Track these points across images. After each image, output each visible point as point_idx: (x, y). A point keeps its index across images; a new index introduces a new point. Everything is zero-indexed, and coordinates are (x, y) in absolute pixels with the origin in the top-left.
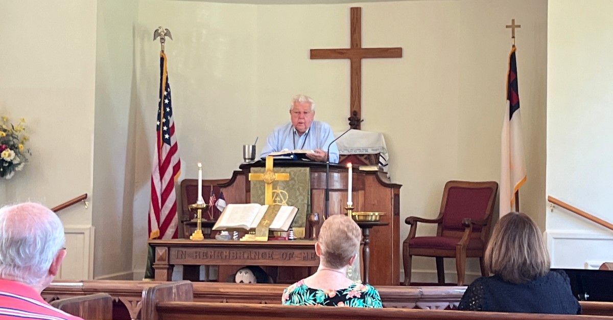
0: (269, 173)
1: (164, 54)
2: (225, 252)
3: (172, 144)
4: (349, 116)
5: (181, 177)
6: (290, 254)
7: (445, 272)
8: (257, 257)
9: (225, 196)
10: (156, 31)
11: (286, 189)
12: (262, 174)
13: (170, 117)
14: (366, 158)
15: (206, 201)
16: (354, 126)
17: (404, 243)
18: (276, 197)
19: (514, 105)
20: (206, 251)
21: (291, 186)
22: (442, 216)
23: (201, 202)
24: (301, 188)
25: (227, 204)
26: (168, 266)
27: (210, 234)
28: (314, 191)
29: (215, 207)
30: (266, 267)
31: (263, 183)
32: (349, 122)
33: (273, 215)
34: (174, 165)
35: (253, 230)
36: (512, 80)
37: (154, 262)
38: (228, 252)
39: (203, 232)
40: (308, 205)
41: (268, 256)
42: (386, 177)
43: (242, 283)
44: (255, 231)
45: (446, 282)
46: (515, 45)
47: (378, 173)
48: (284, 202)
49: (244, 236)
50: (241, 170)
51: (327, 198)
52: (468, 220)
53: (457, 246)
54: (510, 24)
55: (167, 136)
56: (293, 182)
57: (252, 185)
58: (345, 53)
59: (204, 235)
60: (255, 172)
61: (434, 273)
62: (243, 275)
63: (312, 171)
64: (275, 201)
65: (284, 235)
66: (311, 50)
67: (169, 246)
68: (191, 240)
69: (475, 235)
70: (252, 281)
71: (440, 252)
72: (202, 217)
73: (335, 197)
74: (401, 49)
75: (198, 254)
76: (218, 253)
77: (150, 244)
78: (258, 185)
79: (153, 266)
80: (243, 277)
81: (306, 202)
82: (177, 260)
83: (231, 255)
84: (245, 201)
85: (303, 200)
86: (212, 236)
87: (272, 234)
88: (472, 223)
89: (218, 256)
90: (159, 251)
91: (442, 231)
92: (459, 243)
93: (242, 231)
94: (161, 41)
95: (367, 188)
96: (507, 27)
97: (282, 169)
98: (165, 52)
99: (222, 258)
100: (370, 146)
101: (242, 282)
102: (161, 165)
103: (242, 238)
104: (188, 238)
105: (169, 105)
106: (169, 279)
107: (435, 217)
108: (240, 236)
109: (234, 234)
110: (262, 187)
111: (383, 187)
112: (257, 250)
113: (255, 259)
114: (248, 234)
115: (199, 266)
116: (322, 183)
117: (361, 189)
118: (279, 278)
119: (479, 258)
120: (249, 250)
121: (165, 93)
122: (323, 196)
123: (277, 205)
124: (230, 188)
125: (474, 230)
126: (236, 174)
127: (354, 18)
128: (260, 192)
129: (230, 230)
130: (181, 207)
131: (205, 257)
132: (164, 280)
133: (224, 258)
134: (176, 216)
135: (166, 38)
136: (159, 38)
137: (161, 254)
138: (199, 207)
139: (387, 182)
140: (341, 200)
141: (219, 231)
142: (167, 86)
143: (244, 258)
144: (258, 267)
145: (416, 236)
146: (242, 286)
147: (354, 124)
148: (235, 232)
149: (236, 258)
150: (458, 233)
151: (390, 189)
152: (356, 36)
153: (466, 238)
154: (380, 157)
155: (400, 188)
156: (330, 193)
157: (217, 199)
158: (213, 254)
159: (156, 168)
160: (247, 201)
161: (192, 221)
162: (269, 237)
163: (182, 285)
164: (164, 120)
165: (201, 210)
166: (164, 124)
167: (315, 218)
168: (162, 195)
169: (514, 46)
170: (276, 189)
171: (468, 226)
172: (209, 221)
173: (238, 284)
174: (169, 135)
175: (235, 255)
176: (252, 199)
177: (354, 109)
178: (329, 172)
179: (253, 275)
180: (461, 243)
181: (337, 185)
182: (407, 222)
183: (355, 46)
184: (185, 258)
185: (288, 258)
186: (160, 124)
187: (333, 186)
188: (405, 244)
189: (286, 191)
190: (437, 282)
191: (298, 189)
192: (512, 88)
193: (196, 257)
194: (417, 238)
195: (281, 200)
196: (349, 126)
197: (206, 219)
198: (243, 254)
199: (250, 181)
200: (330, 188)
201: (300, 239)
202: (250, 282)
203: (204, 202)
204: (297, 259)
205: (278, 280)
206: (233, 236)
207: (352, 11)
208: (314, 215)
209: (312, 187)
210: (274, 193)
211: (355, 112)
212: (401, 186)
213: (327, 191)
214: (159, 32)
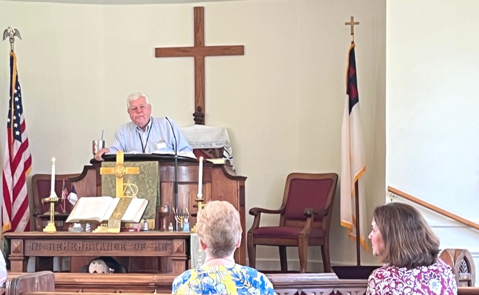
0: (120, 168)
1: (14, 54)
2: (78, 244)
3: (23, 140)
4: (194, 112)
5: (32, 172)
6: (142, 245)
7: (288, 260)
8: (110, 248)
9: (76, 190)
10: (5, 31)
11: (136, 183)
12: (113, 169)
13: (21, 114)
14: (210, 152)
15: (59, 194)
16: (199, 122)
17: (248, 233)
18: (126, 191)
19: (353, 100)
20: (60, 243)
21: (141, 179)
22: (284, 207)
23: (53, 196)
24: (150, 181)
25: (79, 198)
26: (23, 258)
27: (63, 227)
28: (163, 184)
29: (67, 200)
30: (118, 257)
31: (113, 177)
32: (194, 117)
33: (124, 208)
34: (25, 161)
35: (105, 222)
36: (351, 76)
37: (10, 254)
38: (81, 244)
39: (55, 225)
40: (158, 198)
41: (121, 247)
42: (231, 169)
43: (95, 274)
44: (107, 223)
45: (289, 269)
46: (354, 41)
47: (225, 166)
48: (134, 195)
49: (97, 228)
50: (91, 165)
51: (176, 191)
52: (309, 210)
53: (299, 235)
54: (349, 21)
55: (18, 133)
56: (143, 175)
57: (103, 179)
58: (188, 51)
59: (56, 227)
60: (106, 166)
61: (278, 261)
62: (96, 266)
63: (161, 165)
64: (125, 194)
65: (135, 226)
66: (156, 49)
67: (24, 239)
68: (45, 233)
69: (317, 224)
70: (105, 271)
71: (283, 242)
72: (55, 211)
73: (183, 189)
74: (243, 46)
75: (52, 246)
76: (72, 244)
77: (5, 236)
78: (109, 179)
79: (9, 258)
80: (96, 267)
81: (156, 195)
82: (33, 252)
83: (85, 246)
84: (95, 195)
85: (152, 193)
86: (64, 228)
87: (124, 226)
88: (314, 213)
89: (72, 248)
90: (14, 243)
91: (285, 220)
92: (301, 233)
93: (95, 224)
94: (10, 41)
95: (214, 181)
96: (346, 24)
97: (132, 163)
98: (14, 52)
99: (76, 249)
100: (214, 141)
101: (95, 272)
102: (13, 160)
103: (94, 230)
104: (41, 230)
105: (20, 102)
106: (25, 270)
107: (278, 207)
108: (92, 229)
109: (87, 227)
110: (113, 181)
111: (230, 180)
112: (110, 242)
113: (108, 250)
114: (100, 225)
115: (53, 257)
116: (171, 176)
117: (208, 182)
118: (131, 268)
119: (320, 247)
120: (103, 241)
121: (15, 91)
122: (172, 189)
123: (127, 198)
124: (80, 182)
125: (315, 220)
126: (86, 168)
127: (197, 18)
128: (110, 185)
129: (83, 222)
130: (32, 201)
131: (59, 249)
132: (20, 272)
133: (78, 249)
134: (28, 210)
135: (15, 37)
136: (8, 38)
137: (16, 246)
138: (52, 200)
139: (233, 174)
140: (189, 193)
141: (71, 224)
142: (17, 84)
143: (97, 250)
144: (110, 258)
145: (260, 226)
146: (96, 276)
147: (198, 120)
148: (87, 224)
149: (90, 249)
150: (300, 223)
151: (236, 181)
152: (199, 34)
153: (308, 228)
154: (224, 151)
155: (245, 180)
156: (179, 185)
157: (69, 193)
158: (67, 245)
159: (7, 163)
160: (98, 195)
161: (45, 214)
162: (121, 229)
163: (44, 275)
164: (15, 118)
165: (53, 204)
166: (15, 122)
167: (166, 210)
168: (14, 190)
169: (353, 43)
170: (126, 182)
171: (310, 216)
172: (61, 215)
173: (92, 274)
174: (19, 131)
175: (88, 246)
176: (103, 192)
177: (199, 105)
178: (178, 165)
179: (105, 265)
180: (303, 232)
181: (185, 178)
182: (251, 213)
183: (198, 44)
184: (40, 250)
185: (140, 248)
186: (10, 121)
187: (181, 179)
188: (250, 234)
189: (136, 184)
190: (280, 269)
191: (148, 182)
192: (351, 84)
193: (50, 249)
194: (261, 228)
195: (131, 193)
196: (194, 122)
197: (58, 212)
198: (97, 246)
199: (101, 175)
200: (178, 181)
201: (151, 230)
202: (103, 272)
203: (56, 196)
204: (148, 249)
205: (129, 270)
206: (85, 228)
207: (196, 9)
208: (164, 206)
209: (161, 181)
210: (124, 187)
211: (199, 107)
212: (245, 178)
213: (176, 184)
214: (9, 32)
